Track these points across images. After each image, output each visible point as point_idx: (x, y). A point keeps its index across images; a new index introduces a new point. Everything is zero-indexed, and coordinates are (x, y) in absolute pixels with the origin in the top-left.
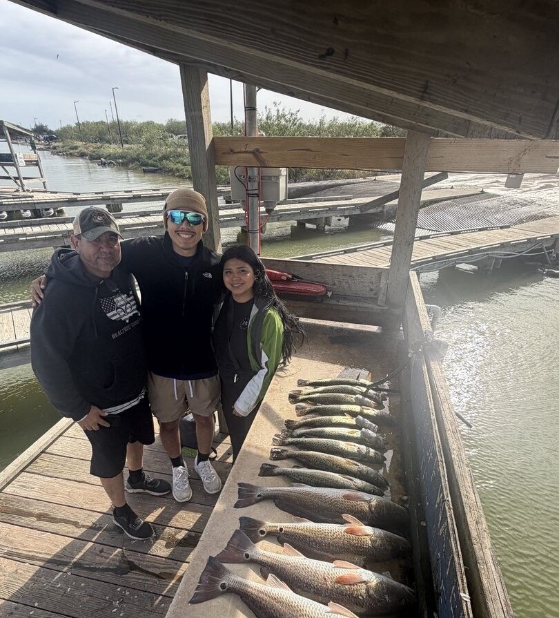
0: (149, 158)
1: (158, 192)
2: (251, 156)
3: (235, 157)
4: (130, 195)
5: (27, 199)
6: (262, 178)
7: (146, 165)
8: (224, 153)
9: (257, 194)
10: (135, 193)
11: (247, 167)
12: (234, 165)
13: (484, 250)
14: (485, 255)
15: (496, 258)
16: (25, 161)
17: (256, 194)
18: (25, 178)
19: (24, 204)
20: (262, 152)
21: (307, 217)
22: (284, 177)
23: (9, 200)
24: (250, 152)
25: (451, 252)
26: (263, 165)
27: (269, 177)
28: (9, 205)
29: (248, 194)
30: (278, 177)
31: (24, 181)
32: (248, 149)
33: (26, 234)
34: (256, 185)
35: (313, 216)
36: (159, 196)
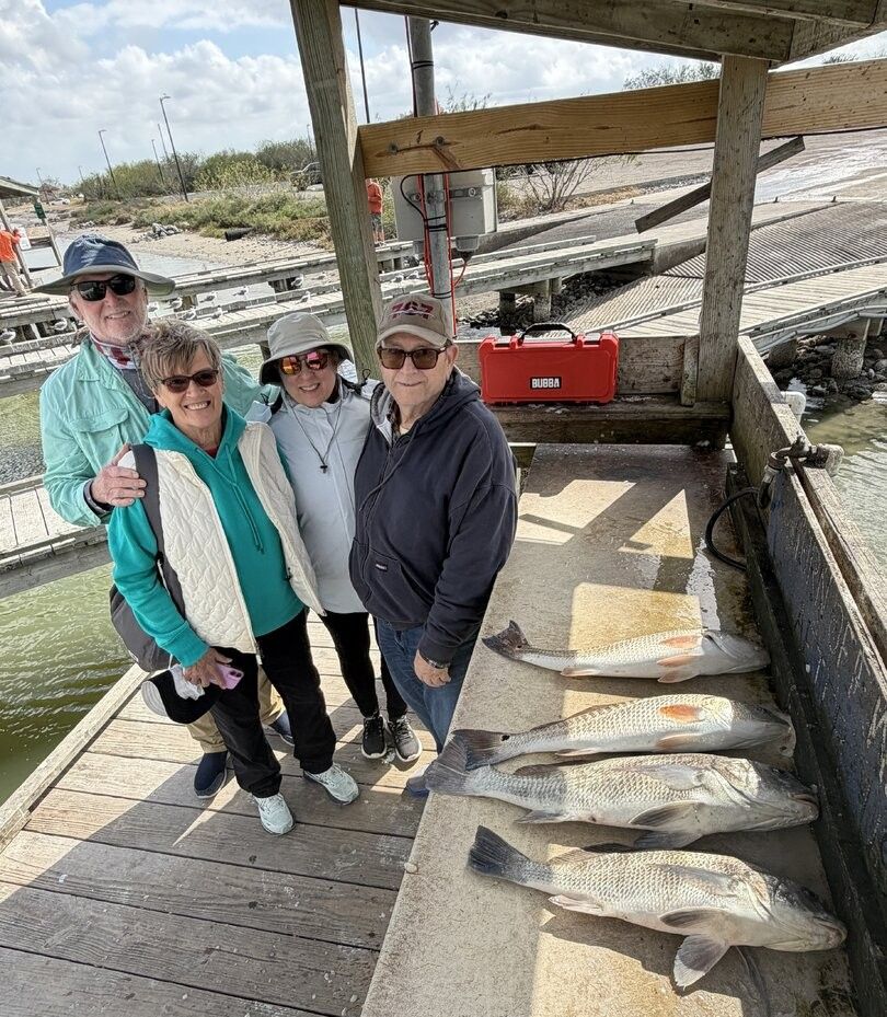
0: (233, 213)
1: (256, 268)
2: (429, 153)
3: (399, 159)
4: (209, 278)
5: (40, 304)
6: (451, 195)
7: (229, 225)
8: (379, 155)
9: (444, 226)
10: (216, 275)
11: (422, 175)
12: (400, 174)
13: (848, 306)
14: (850, 314)
15: (872, 319)
16: (31, 240)
17: (440, 226)
18: (31, 270)
19: (35, 313)
20: (449, 144)
21: (517, 282)
22: (491, 189)
23: (10, 309)
24: (426, 147)
25: (788, 314)
26: (453, 168)
27: (464, 190)
28: (11, 317)
29: (427, 228)
30: (479, 191)
31: (32, 276)
32: (424, 141)
33: (44, 362)
34: (441, 208)
35: (527, 280)
36: (257, 275)
